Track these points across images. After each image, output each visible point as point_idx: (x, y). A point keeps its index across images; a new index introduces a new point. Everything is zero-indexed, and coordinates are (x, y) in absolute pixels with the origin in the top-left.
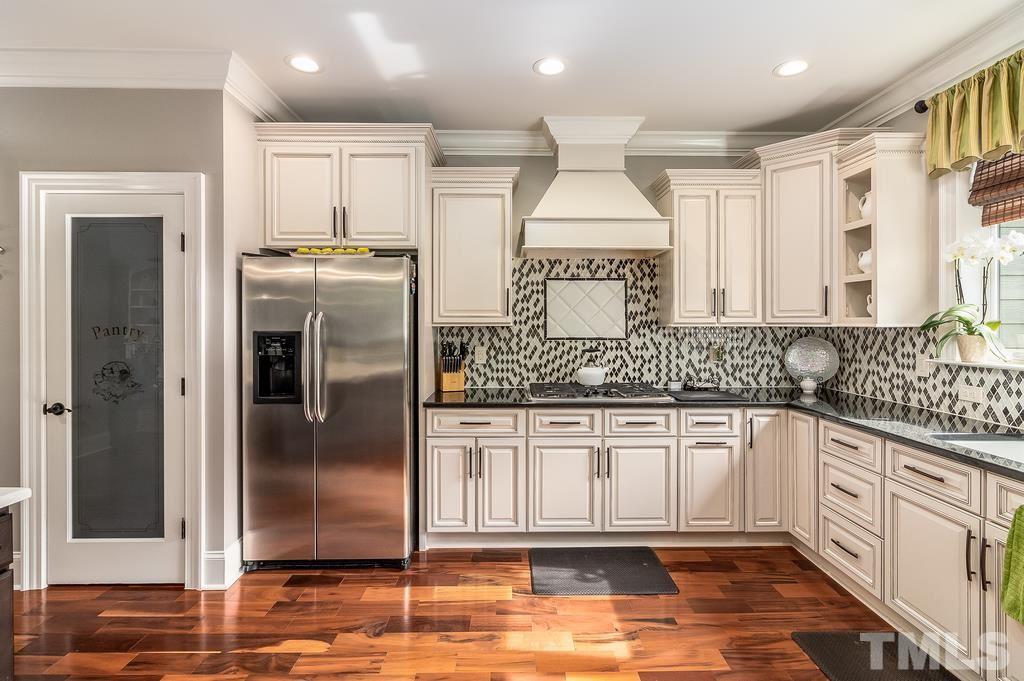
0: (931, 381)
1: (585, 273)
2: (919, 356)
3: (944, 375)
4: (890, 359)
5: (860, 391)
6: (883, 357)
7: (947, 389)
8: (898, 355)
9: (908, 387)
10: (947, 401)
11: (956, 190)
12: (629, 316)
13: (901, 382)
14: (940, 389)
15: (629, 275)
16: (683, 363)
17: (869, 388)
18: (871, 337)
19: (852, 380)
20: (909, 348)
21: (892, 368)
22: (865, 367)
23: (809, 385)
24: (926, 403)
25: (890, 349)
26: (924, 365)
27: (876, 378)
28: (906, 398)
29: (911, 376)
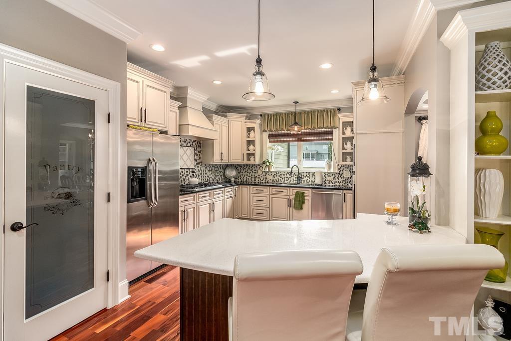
0: (261, 176)
1: (185, 144)
2: (258, 170)
3: (264, 174)
4: (251, 171)
5: (242, 180)
6: (249, 171)
7: (265, 177)
8: (253, 170)
9: (255, 177)
10: (265, 179)
11: (266, 135)
12: (195, 160)
13: (254, 177)
14: (263, 177)
15: (195, 146)
16: (206, 175)
17: (245, 179)
18: (245, 166)
19: (240, 177)
20: (256, 168)
21: (252, 173)
22: (244, 174)
23: (233, 179)
24: (260, 181)
25: (251, 169)
26: (260, 173)
27: (247, 176)
28: (255, 180)
29: (256, 175)
